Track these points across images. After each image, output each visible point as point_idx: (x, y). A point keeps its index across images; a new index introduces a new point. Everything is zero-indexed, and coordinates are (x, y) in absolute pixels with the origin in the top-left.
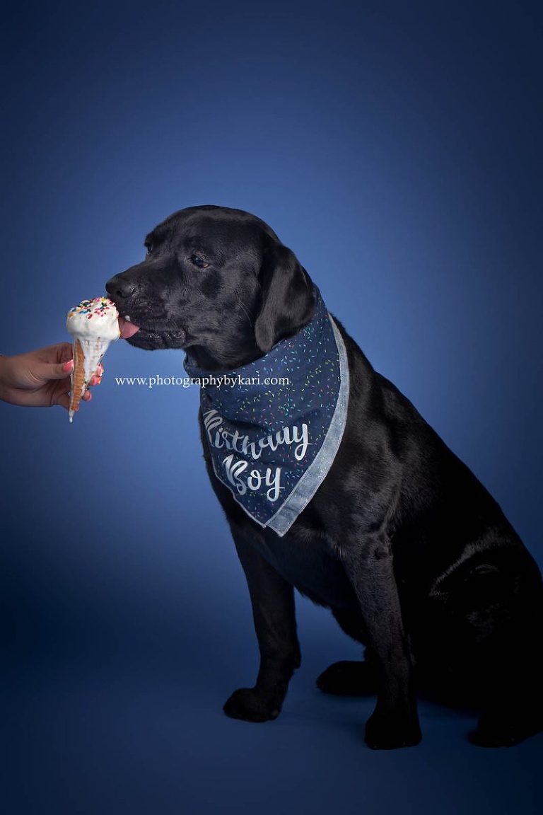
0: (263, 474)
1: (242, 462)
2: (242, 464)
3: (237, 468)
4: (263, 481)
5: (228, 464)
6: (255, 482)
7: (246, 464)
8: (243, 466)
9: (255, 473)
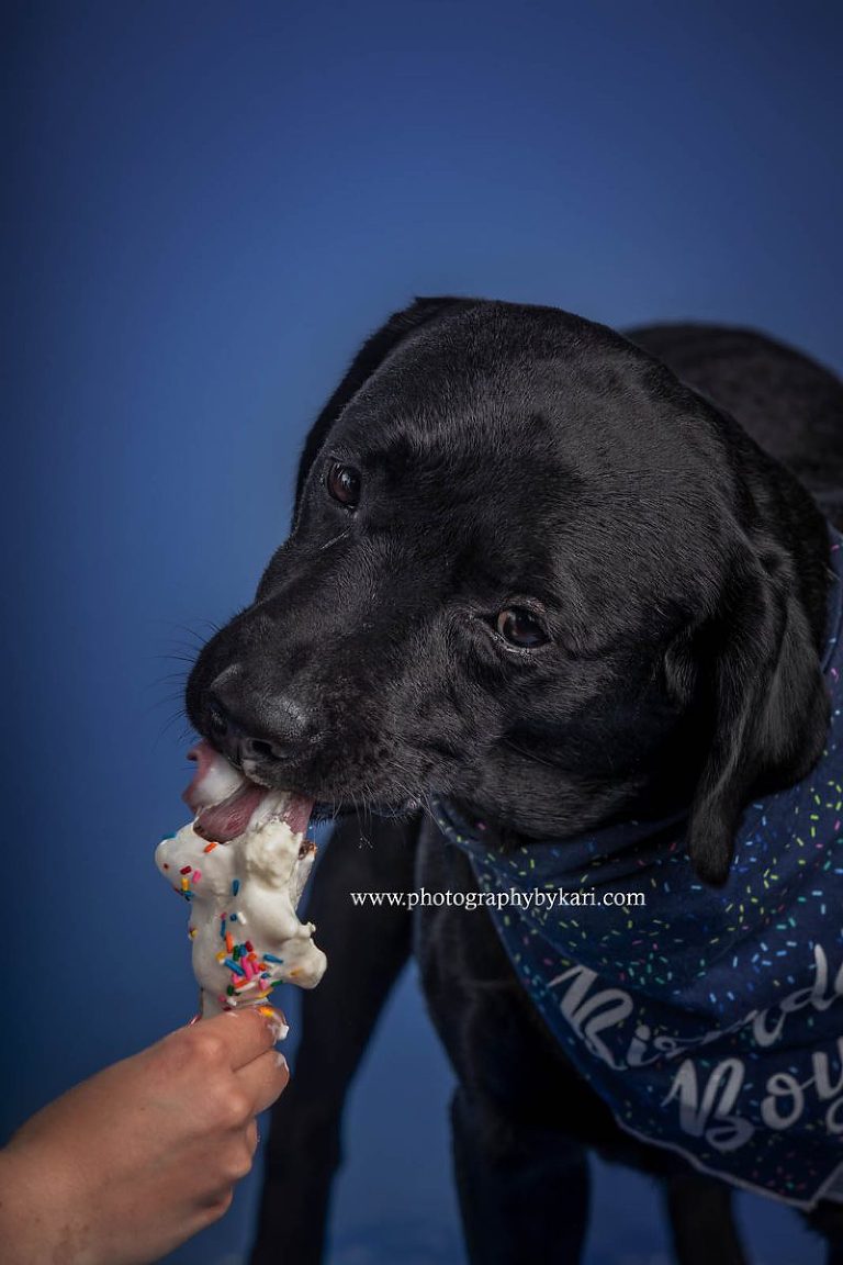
0: (805, 1073)
1: (724, 1066)
2: (728, 1073)
3: (720, 1091)
4: (810, 1093)
5: (689, 1097)
6: (784, 1105)
7: (738, 1068)
8: (732, 1076)
9: (781, 1084)
